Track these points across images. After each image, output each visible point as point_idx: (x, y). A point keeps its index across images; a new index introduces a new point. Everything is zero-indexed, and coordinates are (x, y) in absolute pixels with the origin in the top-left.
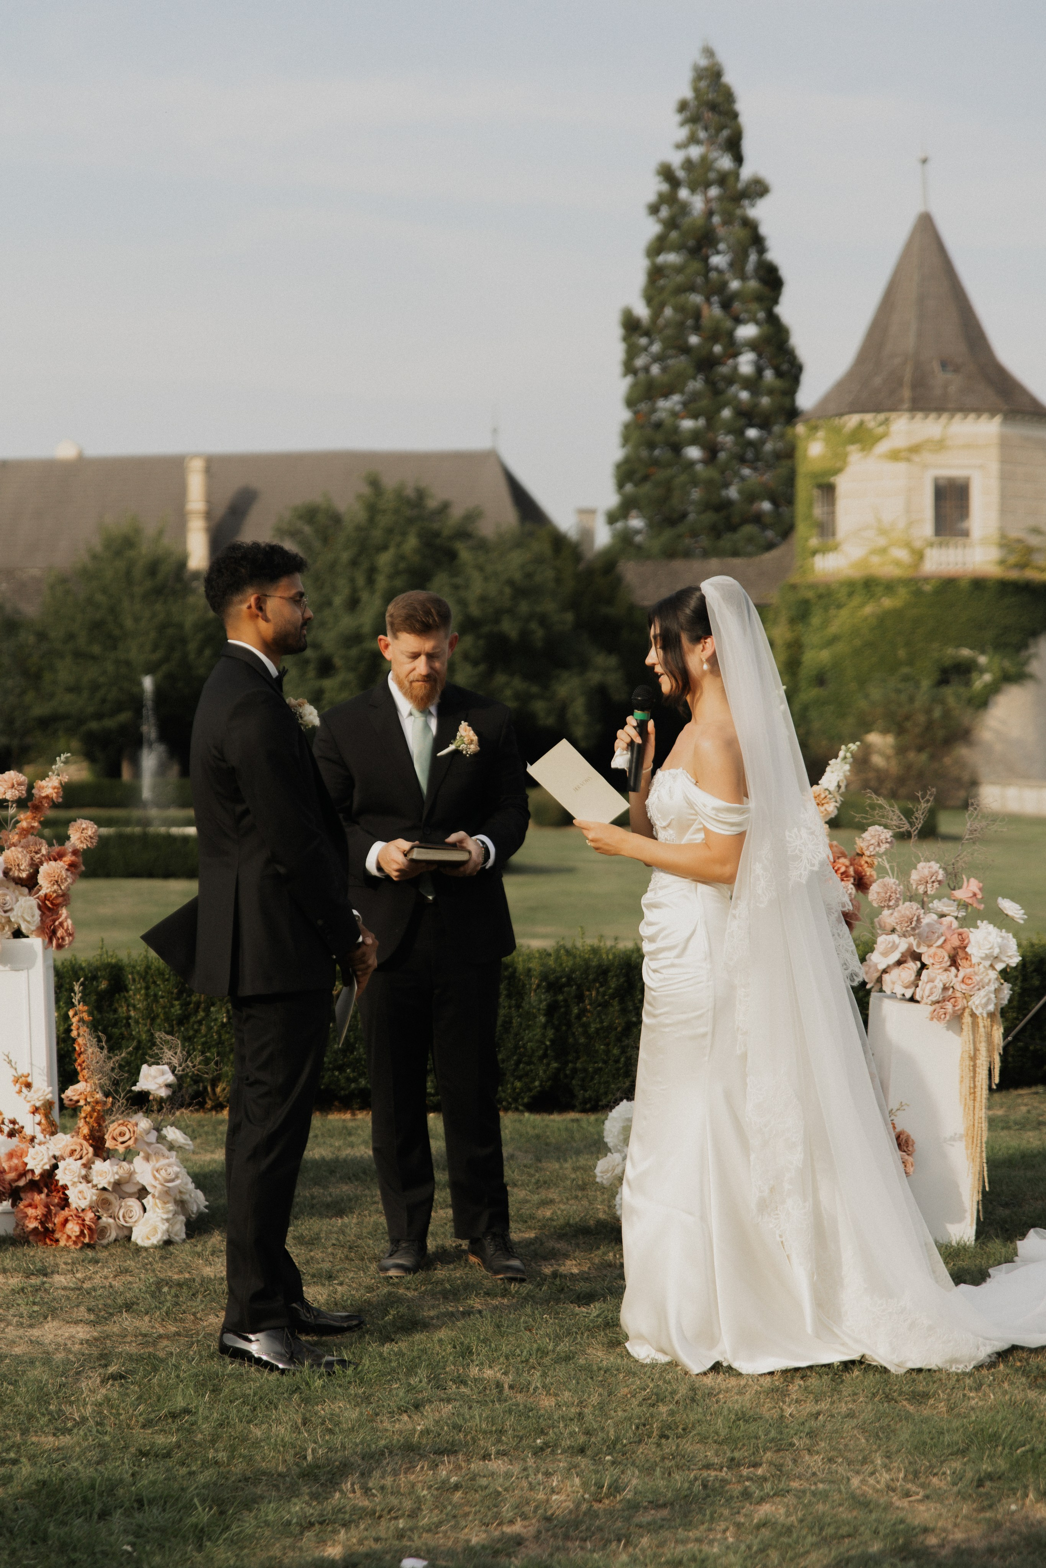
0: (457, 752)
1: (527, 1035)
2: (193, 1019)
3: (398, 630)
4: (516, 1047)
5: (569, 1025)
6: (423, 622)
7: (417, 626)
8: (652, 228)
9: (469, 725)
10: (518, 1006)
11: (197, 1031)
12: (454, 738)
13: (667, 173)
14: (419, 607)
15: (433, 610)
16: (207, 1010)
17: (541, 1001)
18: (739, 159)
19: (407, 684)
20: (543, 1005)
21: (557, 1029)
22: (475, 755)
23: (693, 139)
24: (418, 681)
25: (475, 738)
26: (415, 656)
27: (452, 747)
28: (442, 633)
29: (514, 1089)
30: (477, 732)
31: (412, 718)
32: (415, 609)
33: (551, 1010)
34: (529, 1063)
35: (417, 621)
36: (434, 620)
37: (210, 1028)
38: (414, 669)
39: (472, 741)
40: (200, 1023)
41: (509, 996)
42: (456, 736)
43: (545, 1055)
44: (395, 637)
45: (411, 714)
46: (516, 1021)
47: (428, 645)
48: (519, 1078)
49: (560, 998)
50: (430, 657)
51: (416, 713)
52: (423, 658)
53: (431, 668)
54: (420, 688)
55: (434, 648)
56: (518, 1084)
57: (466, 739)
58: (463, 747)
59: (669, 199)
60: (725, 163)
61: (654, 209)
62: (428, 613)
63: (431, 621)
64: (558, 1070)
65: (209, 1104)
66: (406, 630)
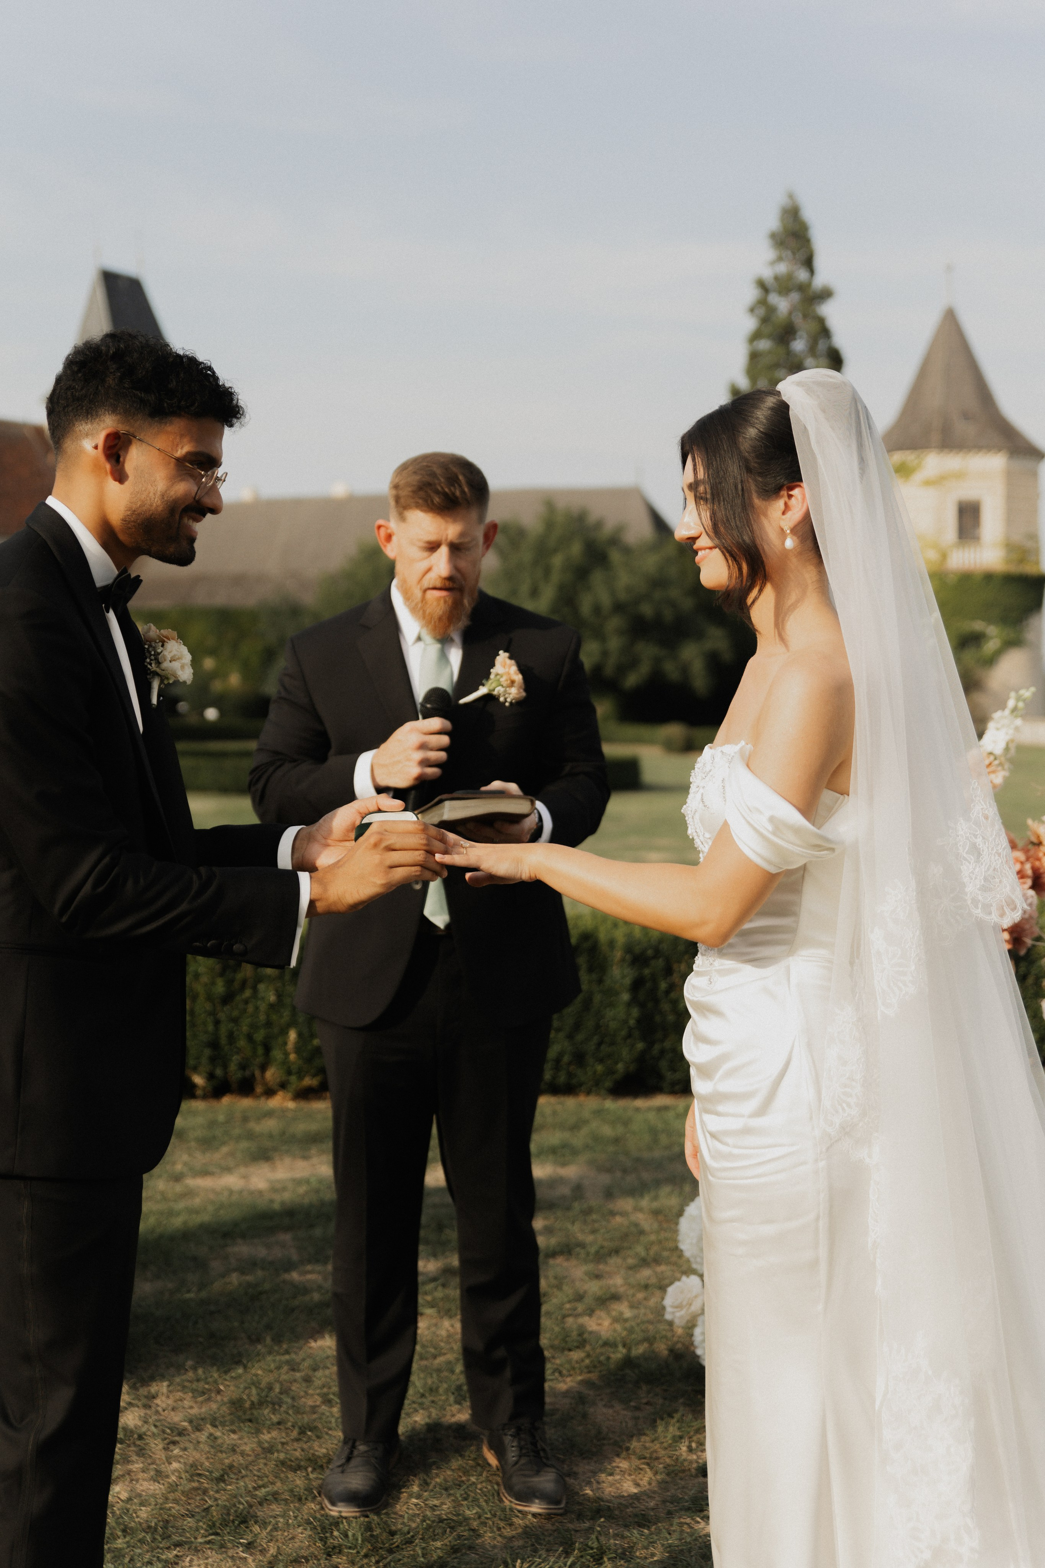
0: (489, 698)
1: (609, 1013)
2: (238, 998)
3: (406, 507)
4: (598, 1027)
5: (657, 1001)
6: (445, 495)
7: (437, 500)
8: (750, 324)
9: (510, 658)
10: (600, 981)
11: (245, 1011)
12: (487, 676)
13: (762, 285)
14: (438, 471)
15: (461, 477)
16: (255, 989)
17: (623, 977)
18: (811, 271)
19: (418, 594)
20: (628, 981)
21: (642, 1005)
22: (518, 704)
23: (780, 259)
24: (434, 588)
25: (518, 678)
26: (433, 547)
27: (482, 691)
28: (474, 514)
29: (595, 1072)
30: (522, 669)
31: (420, 644)
32: (433, 475)
33: (637, 985)
34: (613, 1044)
35: (437, 492)
36: (463, 492)
37: (257, 1008)
38: (429, 570)
39: (513, 682)
40: (246, 1002)
41: (591, 970)
42: (490, 673)
43: (629, 1036)
44: (402, 518)
45: (419, 639)
46: (597, 998)
47: (451, 530)
48: (601, 1061)
49: (647, 972)
50: (455, 548)
51: (428, 638)
52: (444, 550)
53: (456, 568)
54: (437, 601)
55: (462, 535)
56: (599, 1068)
57: (502, 680)
58: (498, 691)
59: (762, 302)
60: (802, 275)
61: (752, 310)
62: (452, 480)
63: (458, 493)
64: (643, 1053)
65: (259, 1089)
66: (418, 506)
